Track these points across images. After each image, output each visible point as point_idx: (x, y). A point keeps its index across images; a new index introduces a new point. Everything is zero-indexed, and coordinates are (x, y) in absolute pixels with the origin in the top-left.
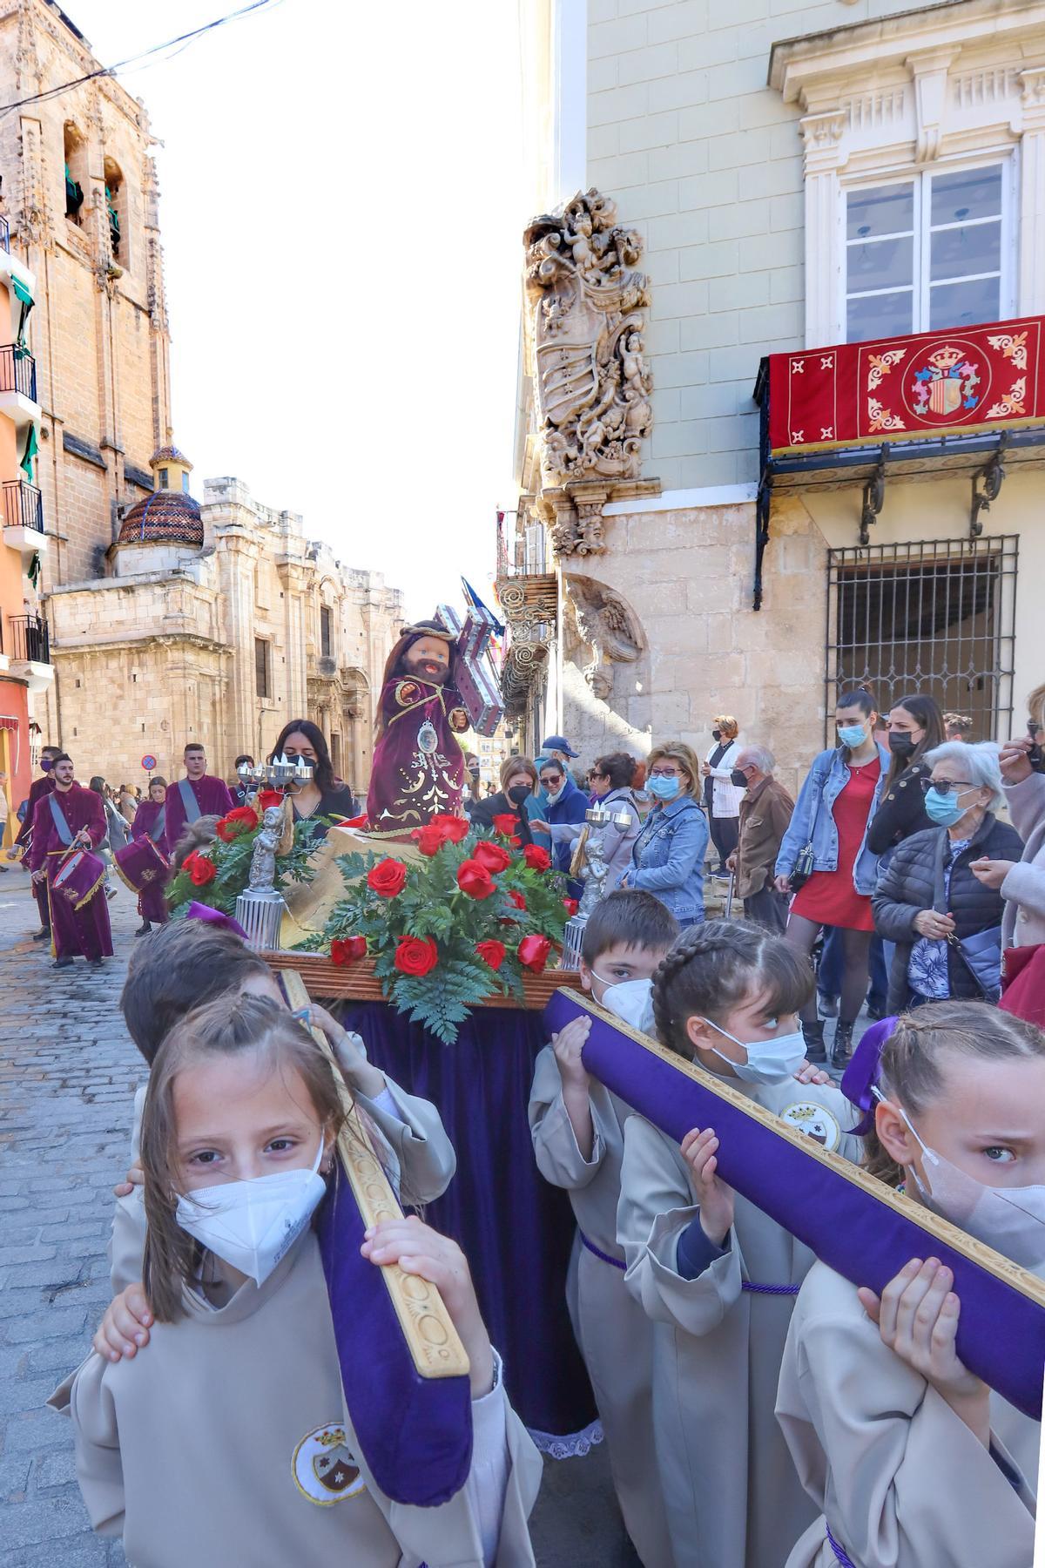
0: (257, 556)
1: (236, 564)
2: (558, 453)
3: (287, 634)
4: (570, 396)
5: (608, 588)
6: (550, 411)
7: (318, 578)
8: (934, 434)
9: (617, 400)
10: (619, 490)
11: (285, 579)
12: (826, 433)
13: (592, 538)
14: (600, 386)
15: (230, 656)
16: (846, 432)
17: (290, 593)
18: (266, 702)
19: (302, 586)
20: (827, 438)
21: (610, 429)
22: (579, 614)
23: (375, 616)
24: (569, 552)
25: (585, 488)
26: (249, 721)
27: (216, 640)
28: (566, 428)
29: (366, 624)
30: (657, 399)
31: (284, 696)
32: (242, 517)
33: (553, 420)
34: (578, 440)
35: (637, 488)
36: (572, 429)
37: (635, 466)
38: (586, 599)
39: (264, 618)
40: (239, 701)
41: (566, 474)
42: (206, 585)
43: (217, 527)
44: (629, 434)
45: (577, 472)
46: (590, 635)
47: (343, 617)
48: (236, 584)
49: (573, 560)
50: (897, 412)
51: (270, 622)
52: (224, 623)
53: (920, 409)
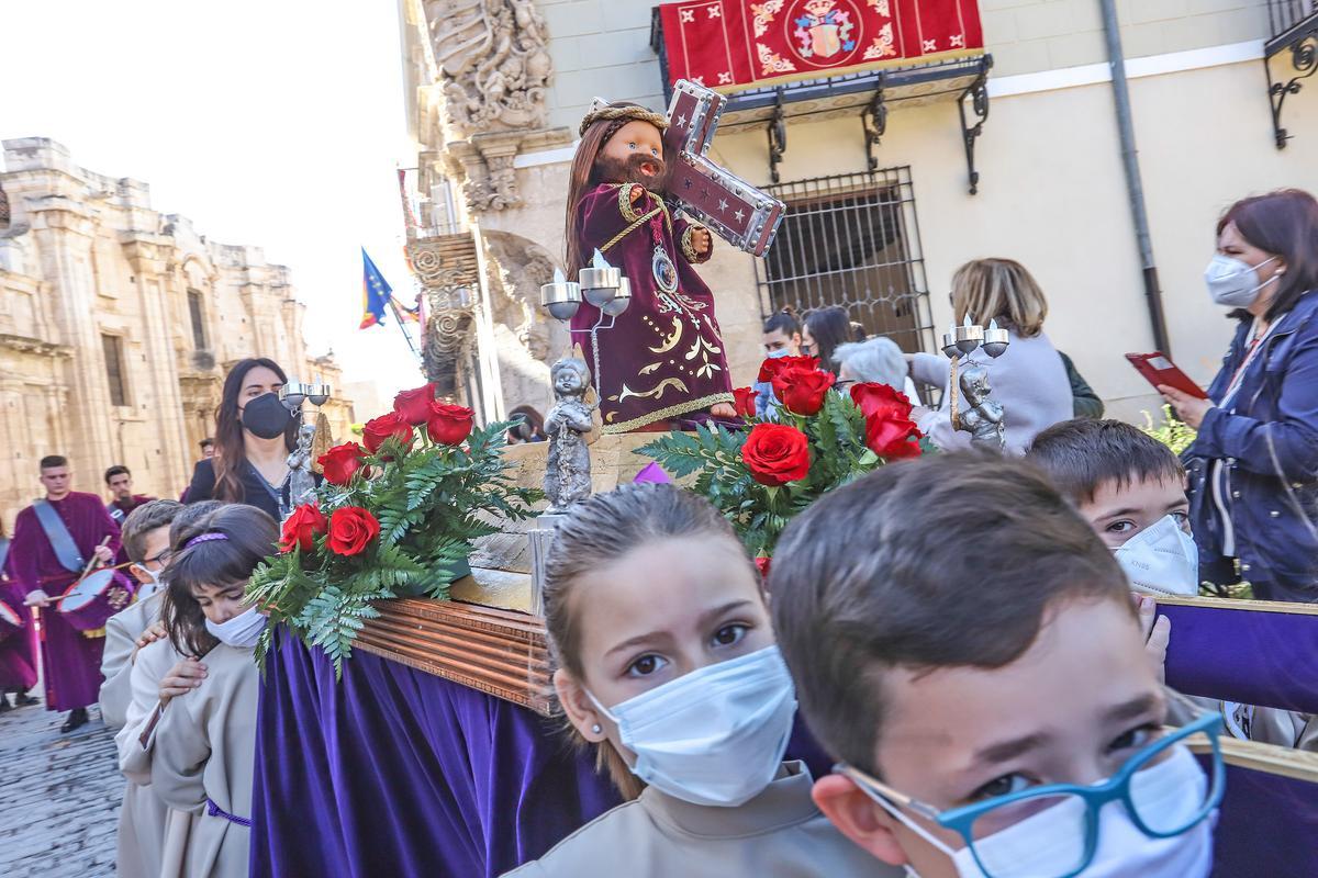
0: (92, 234)
1: (62, 244)
2: (458, 105)
3: (146, 327)
4: (463, 46)
5: (531, 243)
6: (444, 61)
7: (179, 257)
8: (821, 75)
9: (514, 50)
10: (528, 141)
11: (134, 260)
12: (724, 77)
13: (507, 191)
14: (494, 35)
15: (66, 359)
16: (743, 77)
17: (144, 277)
18: (125, 412)
19: (159, 266)
20: (725, 83)
21: (510, 79)
22: (503, 272)
23: (259, 298)
24: (484, 208)
25: (492, 141)
26: (104, 438)
27: (45, 339)
28: (464, 79)
29: (249, 307)
30: (555, 48)
31: (150, 403)
32: (63, 186)
33: (448, 71)
34: (479, 92)
35: (547, 138)
36: (470, 80)
37: (542, 116)
38: (509, 256)
39: (111, 309)
40: (87, 413)
41: (469, 127)
42: (21, 272)
43: (29, 199)
44: (531, 84)
45: (482, 124)
46: (518, 294)
47: (217, 302)
48: (65, 269)
49: (489, 216)
50: (785, 53)
51: (119, 314)
52: (54, 318)
53: (805, 53)
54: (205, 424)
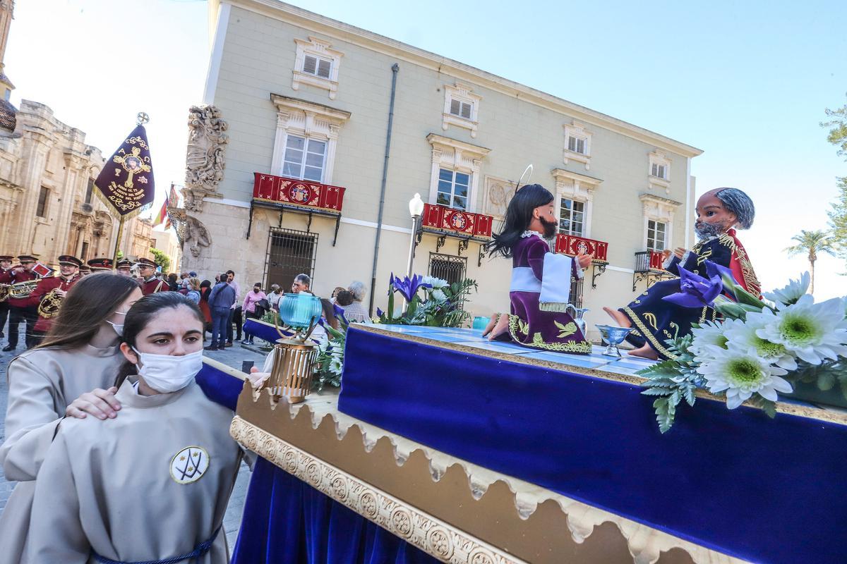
0: (51, 146)
1: (36, 147)
3: (64, 188)
7: (90, 164)
11: (68, 162)
15: (21, 192)
17: (70, 168)
18: (42, 220)
19: (79, 166)
20: (269, 199)
26: (28, 228)
27: (13, 182)
31: (55, 219)
32: (44, 124)
36: (196, 172)
37: (215, 189)
39: (49, 177)
40: (23, 216)
42: (12, 152)
43: (26, 125)
48: (34, 156)
50: (287, 196)
51: (53, 180)
52: (20, 174)
53: (293, 198)
54: (79, 234)
